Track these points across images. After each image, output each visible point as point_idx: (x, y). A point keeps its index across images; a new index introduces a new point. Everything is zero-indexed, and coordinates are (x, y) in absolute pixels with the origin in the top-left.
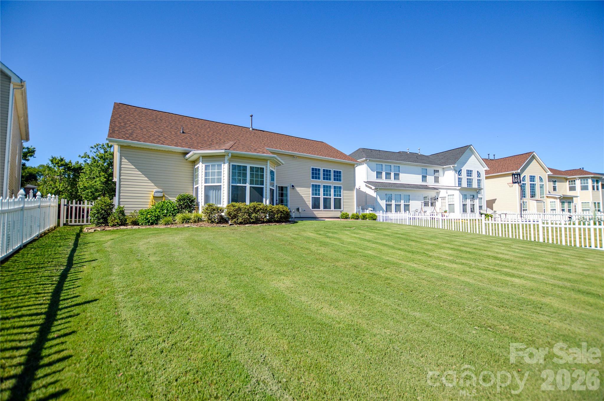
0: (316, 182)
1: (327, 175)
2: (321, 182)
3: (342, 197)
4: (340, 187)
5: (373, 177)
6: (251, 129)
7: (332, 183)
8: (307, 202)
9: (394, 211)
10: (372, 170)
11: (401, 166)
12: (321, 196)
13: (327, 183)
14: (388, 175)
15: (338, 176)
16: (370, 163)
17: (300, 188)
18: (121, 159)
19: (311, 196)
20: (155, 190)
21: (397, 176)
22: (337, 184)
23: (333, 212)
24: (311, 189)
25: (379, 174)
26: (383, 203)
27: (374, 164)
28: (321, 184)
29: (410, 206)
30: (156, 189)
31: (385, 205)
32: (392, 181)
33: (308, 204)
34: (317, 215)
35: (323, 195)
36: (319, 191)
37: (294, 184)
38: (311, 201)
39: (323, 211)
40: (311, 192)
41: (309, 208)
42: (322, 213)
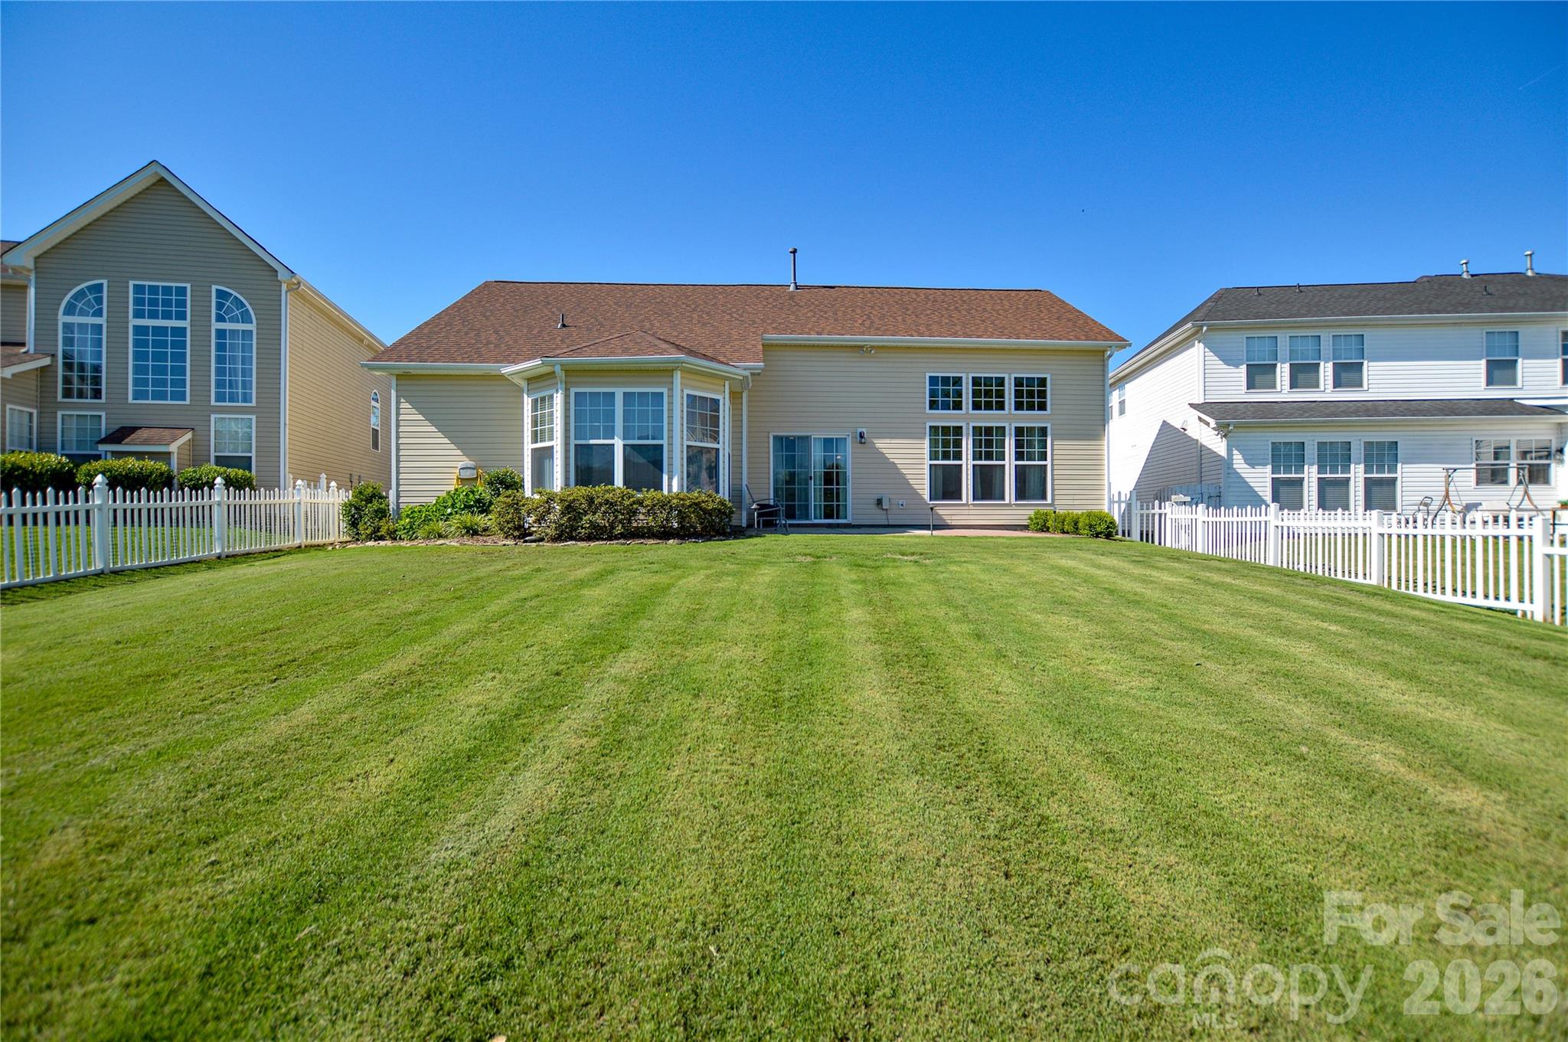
0: (946, 418)
1: (988, 394)
2: (968, 418)
3: (1048, 462)
4: (1043, 431)
5: (1233, 385)
6: (792, 288)
7: (1009, 418)
8: (911, 482)
9: (1315, 502)
10: (1227, 361)
11: (1367, 333)
12: (963, 462)
13: (989, 418)
14: (1304, 374)
15: (1032, 394)
16: (1218, 336)
17: (888, 441)
18: (398, 403)
19: (928, 462)
20: (460, 465)
21: (1348, 373)
22: (1030, 419)
23: (1011, 509)
24: (927, 442)
25: (1259, 374)
26: (1261, 479)
27: (1237, 341)
28: (963, 425)
29: (1399, 483)
30: (466, 462)
31: (1269, 484)
32: (1326, 391)
33: (915, 487)
34: (948, 517)
35: (970, 456)
36: (958, 444)
37: (864, 430)
38: (927, 477)
39: (971, 507)
40: (927, 451)
41: (920, 497)
42: (966, 512)
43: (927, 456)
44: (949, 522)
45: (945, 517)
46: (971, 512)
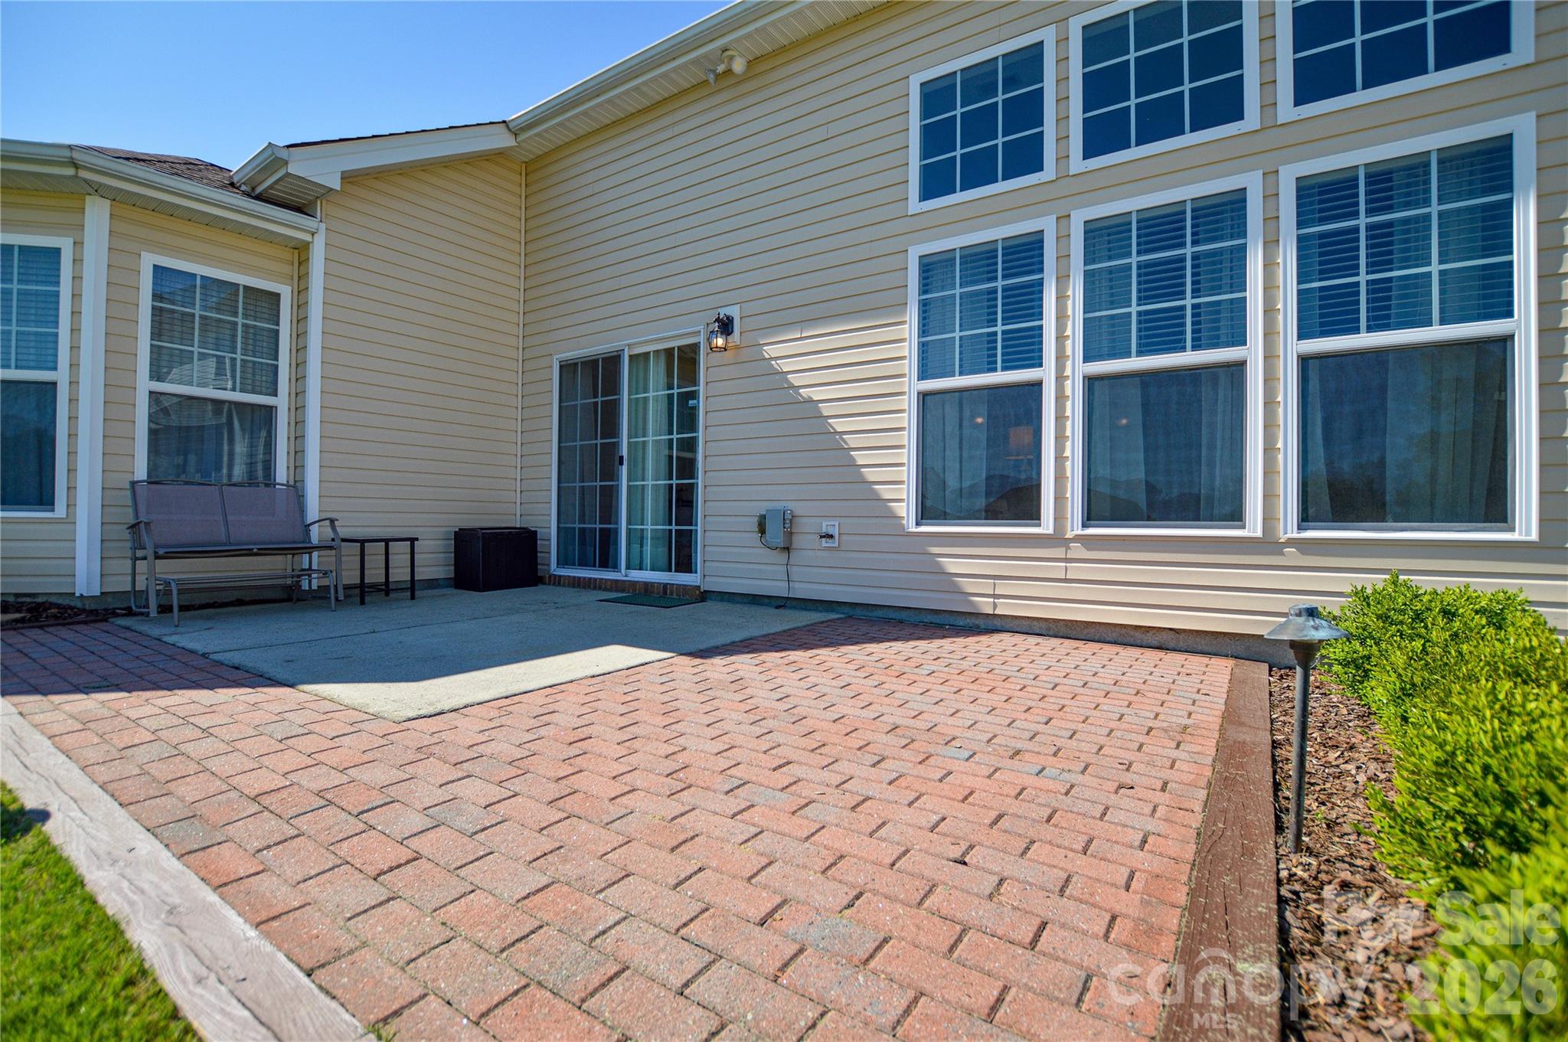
0: (983, 216)
2: (1067, 196)
3: (1522, 323)
12: (1047, 371)
13: (1157, 172)
17: (798, 333)
19: (912, 387)
24: (908, 315)
28: (1046, 226)
33: (870, 474)
34: (986, 586)
35: (1075, 345)
36: (1027, 303)
37: (734, 312)
38: (909, 438)
39: (1077, 550)
40: (909, 350)
41: (882, 510)
42: (1057, 569)
43: (910, 365)
44: (985, 605)
45: (969, 585)
46: (1077, 570)
